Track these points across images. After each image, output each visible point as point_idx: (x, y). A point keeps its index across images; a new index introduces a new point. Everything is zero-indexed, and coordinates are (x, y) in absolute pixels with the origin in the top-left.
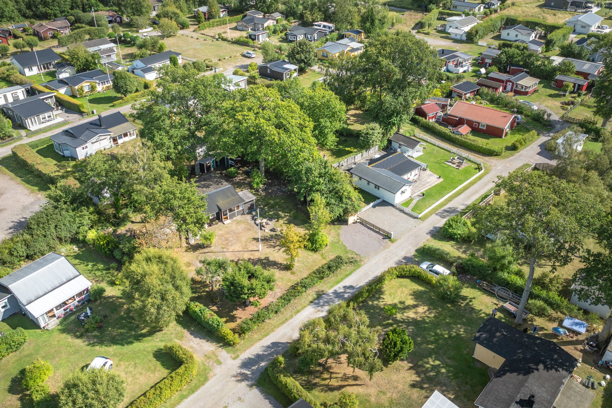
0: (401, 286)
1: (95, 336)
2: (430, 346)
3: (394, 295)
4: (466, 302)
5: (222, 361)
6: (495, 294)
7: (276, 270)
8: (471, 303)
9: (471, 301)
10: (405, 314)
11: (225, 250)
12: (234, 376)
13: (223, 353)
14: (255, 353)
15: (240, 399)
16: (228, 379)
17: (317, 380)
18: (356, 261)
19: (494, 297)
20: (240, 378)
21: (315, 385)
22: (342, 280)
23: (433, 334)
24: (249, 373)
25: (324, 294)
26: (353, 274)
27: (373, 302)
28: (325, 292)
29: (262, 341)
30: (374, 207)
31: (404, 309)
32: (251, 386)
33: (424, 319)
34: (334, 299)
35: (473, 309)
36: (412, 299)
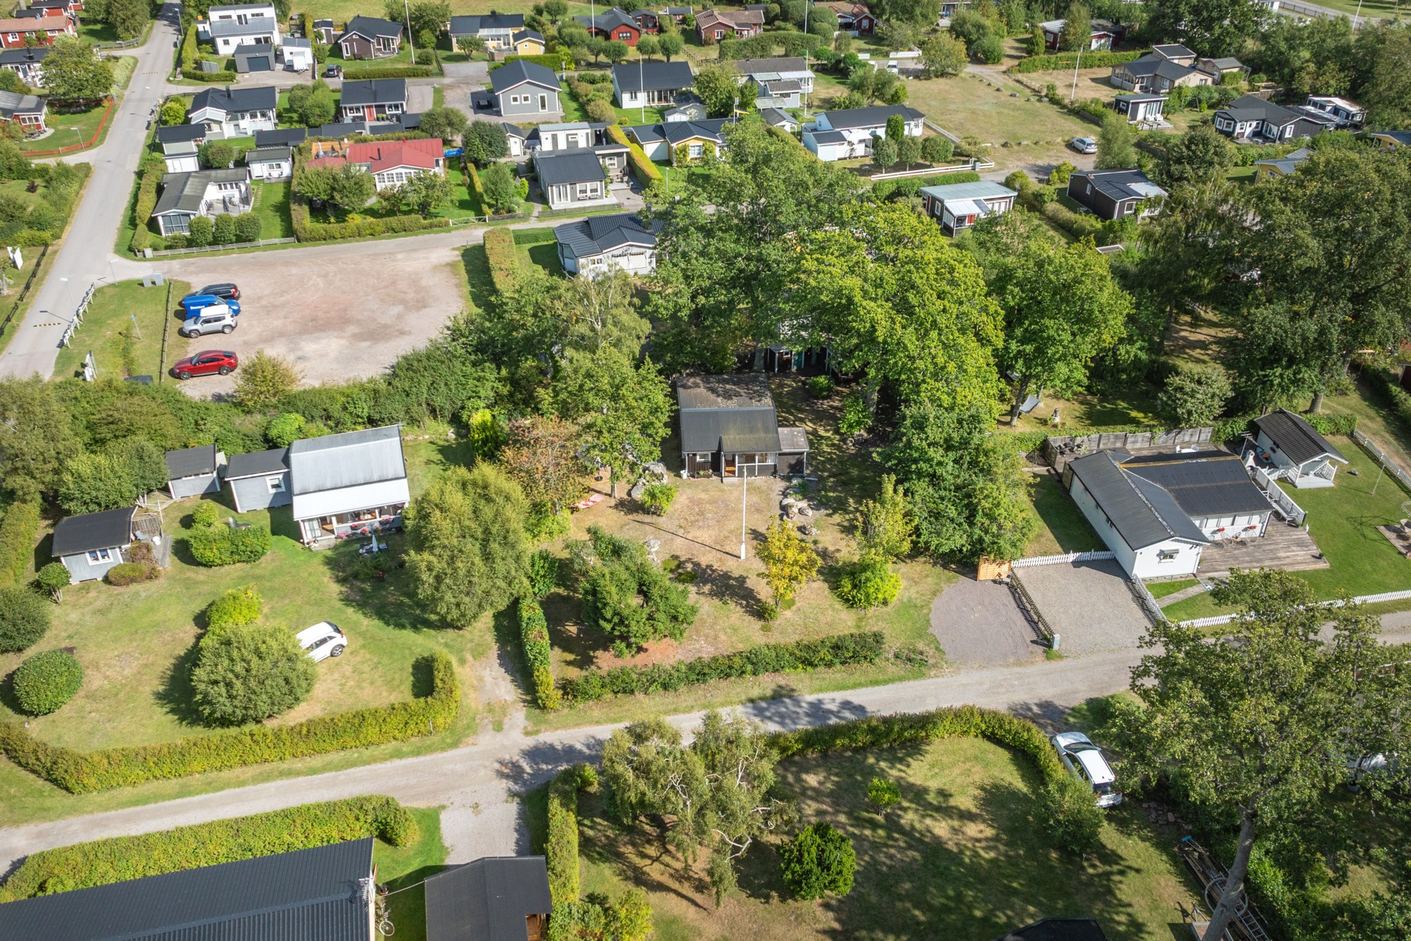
0: (976, 758)
1: (362, 590)
2: (917, 913)
3: (942, 769)
4: (1108, 868)
5: (505, 727)
6: (1203, 887)
7: (738, 608)
8: (1117, 878)
9: (1122, 873)
10: (928, 821)
11: (681, 532)
12: (501, 763)
13: (519, 716)
14: (568, 742)
15: (476, 806)
16: (487, 763)
17: (628, 850)
18: (923, 663)
19: (1197, 894)
20: (506, 771)
21: (619, 856)
22: (856, 686)
23: (951, 893)
24: (528, 770)
25: (790, 697)
26: (890, 686)
27: (878, 761)
28: (795, 694)
29: (600, 727)
30: (1077, 564)
31: (938, 809)
32: (513, 794)
33: (961, 852)
34: (802, 715)
35: (1110, 892)
36: (975, 798)
